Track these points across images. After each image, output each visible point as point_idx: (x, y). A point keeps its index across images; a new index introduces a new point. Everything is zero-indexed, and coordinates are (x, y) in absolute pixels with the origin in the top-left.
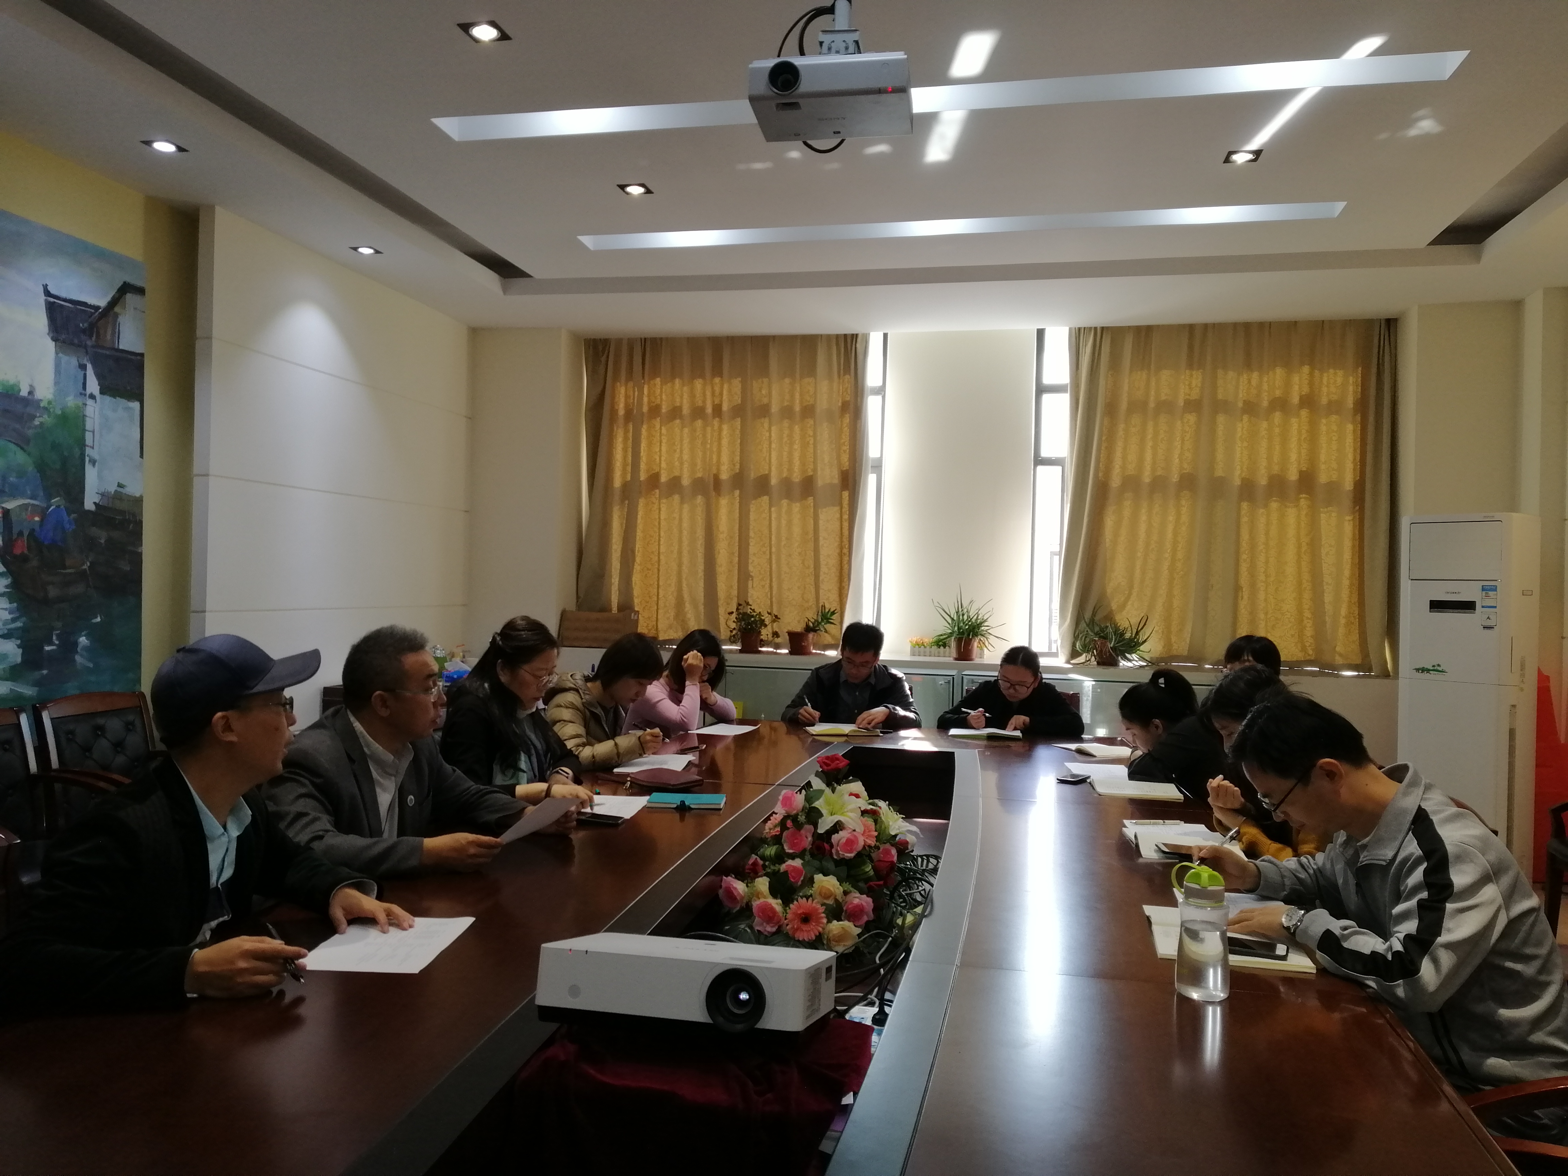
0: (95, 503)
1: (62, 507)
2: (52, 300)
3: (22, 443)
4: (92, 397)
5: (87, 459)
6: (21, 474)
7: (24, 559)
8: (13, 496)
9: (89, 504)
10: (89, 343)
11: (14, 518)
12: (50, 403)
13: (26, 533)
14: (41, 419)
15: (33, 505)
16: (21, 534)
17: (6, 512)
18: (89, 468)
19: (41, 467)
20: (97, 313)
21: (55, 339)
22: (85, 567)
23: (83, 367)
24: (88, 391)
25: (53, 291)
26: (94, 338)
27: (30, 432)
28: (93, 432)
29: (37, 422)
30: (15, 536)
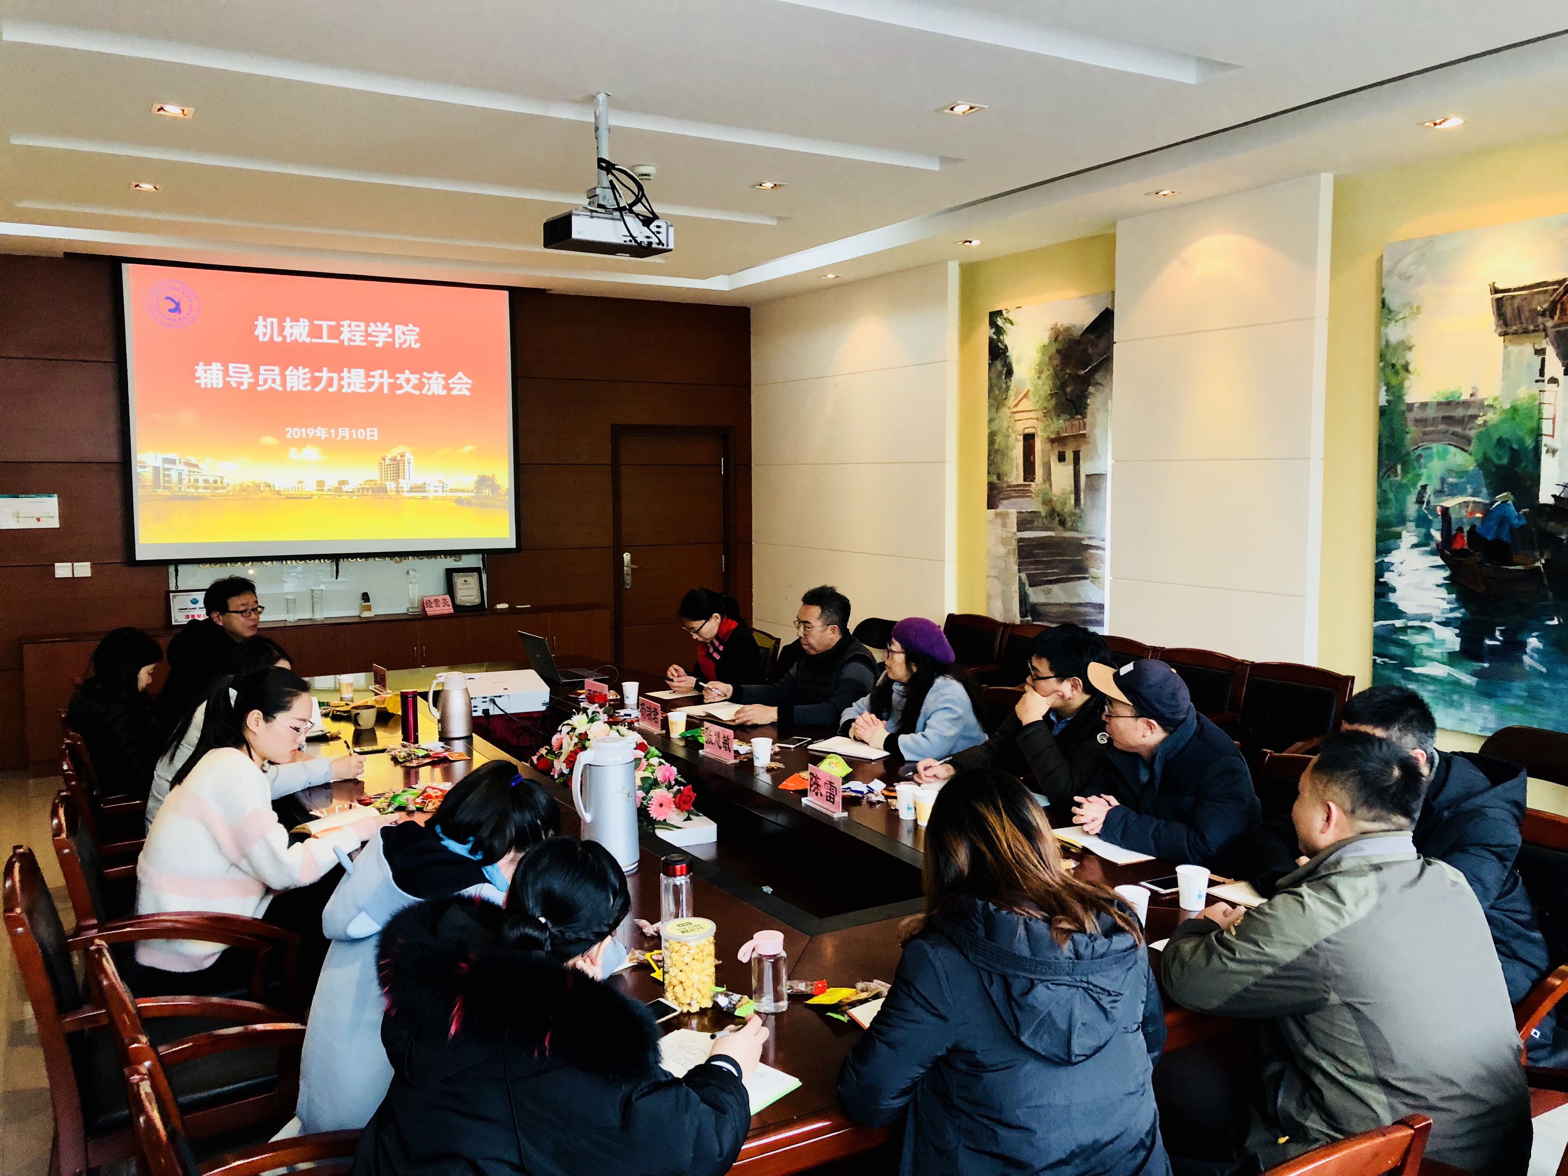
0: (1554, 496)
1: (1510, 502)
2: (1500, 295)
3: (1462, 442)
4: (1553, 380)
5: (1544, 449)
6: (1461, 474)
7: (1462, 552)
8: (1452, 495)
9: (1545, 497)
10: (1549, 324)
11: (1453, 516)
12: (1496, 399)
13: (1466, 529)
14: (1484, 418)
15: (1475, 502)
16: (1460, 529)
17: (1445, 511)
18: (1545, 458)
19: (1484, 464)
20: (1562, 288)
21: (1504, 334)
22: (1538, 564)
23: (1540, 352)
24: (1547, 377)
25: (1501, 287)
26: (1556, 318)
27: (1472, 433)
28: (1554, 419)
29: (1480, 421)
30: (1454, 532)
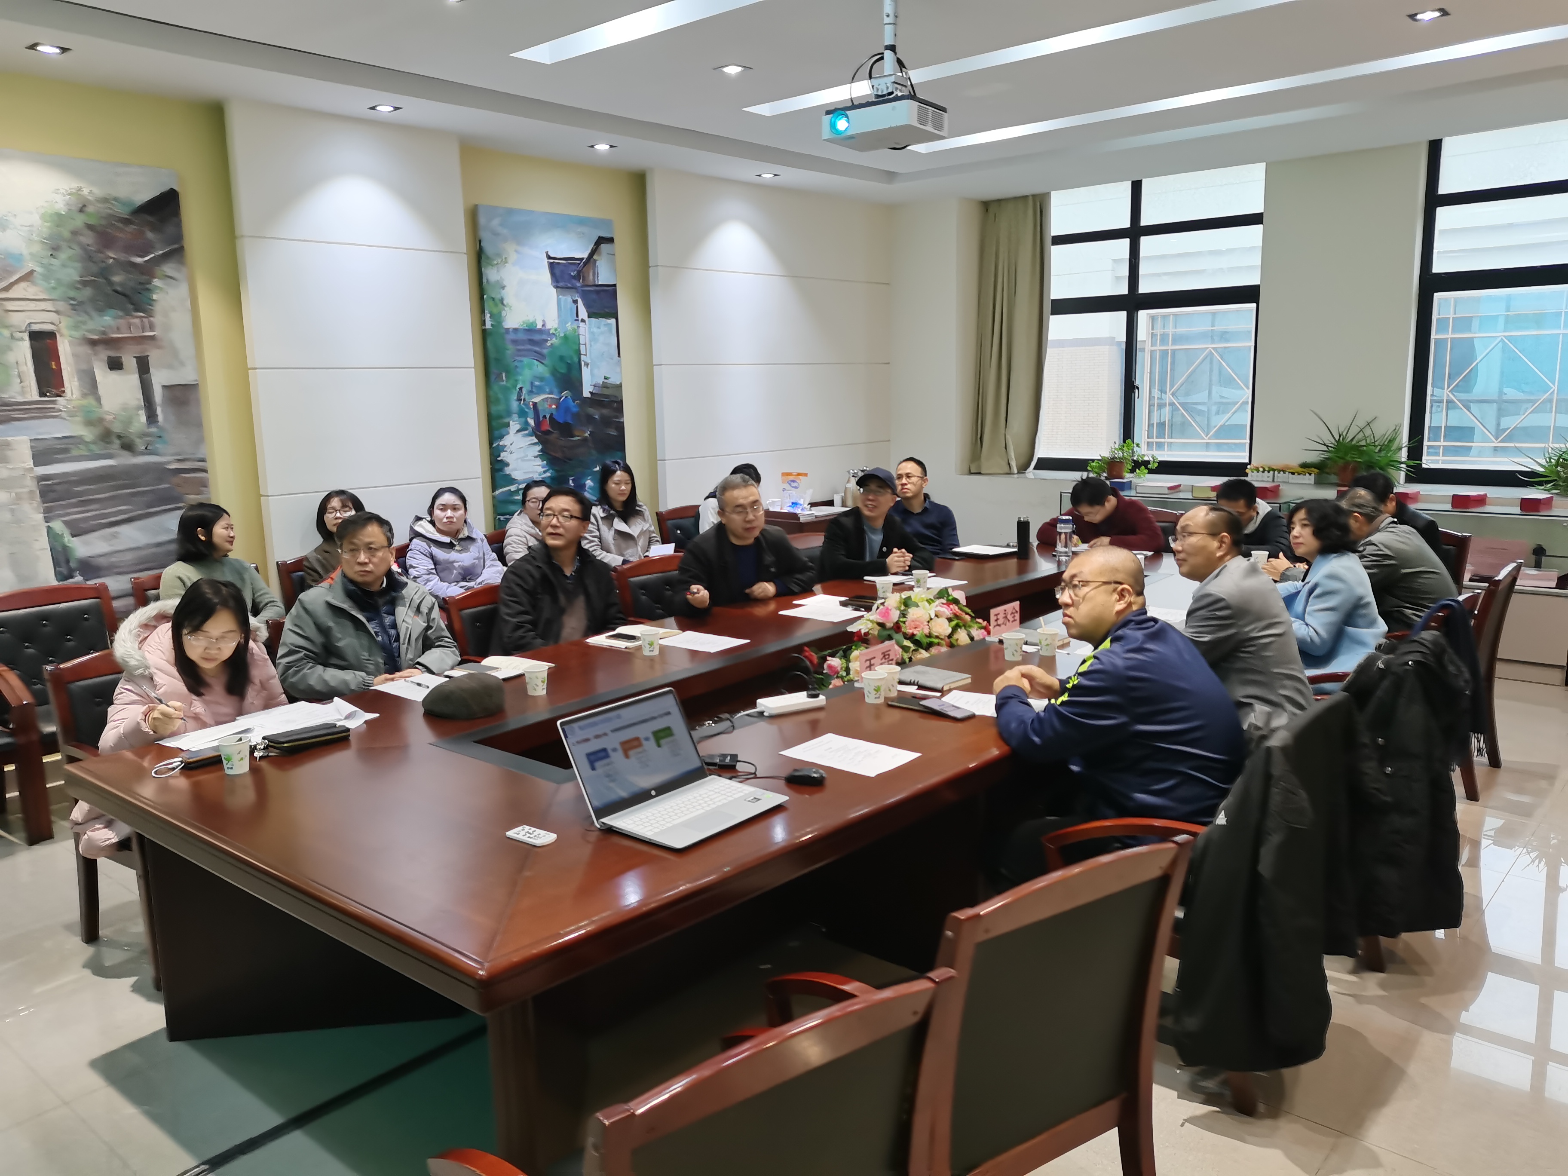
0: (590, 392)
1: (569, 397)
2: (552, 261)
3: (540, 357)
4: (583, 321)
5: (583, 363)
6: (541, 379)
7: (548, 433)
8: (538, 394)
9: (586, 394)
10: (578, 285)
11: (540, 408)
12: (556, 330)
13: (548, 417)
14: (551, 342)
15: (551, 398)
16: (545, 417)
17: (535, 404)
18: (584, 368)
19: (554, 372)
20: (582, 263)
21: (556, 287)
22: (587, 435)
23: (575, 302)
24: (580, 318)
25: (552, 256)
26: (581, 281)
27: (545, 351)
28: (585, 345)
29: (549, 344)
30: (541, 419)
